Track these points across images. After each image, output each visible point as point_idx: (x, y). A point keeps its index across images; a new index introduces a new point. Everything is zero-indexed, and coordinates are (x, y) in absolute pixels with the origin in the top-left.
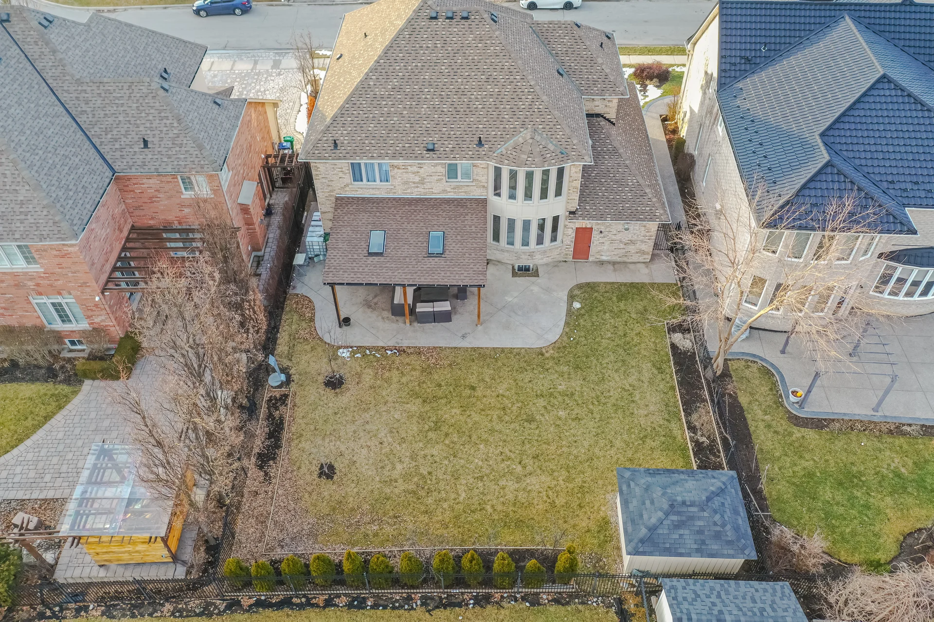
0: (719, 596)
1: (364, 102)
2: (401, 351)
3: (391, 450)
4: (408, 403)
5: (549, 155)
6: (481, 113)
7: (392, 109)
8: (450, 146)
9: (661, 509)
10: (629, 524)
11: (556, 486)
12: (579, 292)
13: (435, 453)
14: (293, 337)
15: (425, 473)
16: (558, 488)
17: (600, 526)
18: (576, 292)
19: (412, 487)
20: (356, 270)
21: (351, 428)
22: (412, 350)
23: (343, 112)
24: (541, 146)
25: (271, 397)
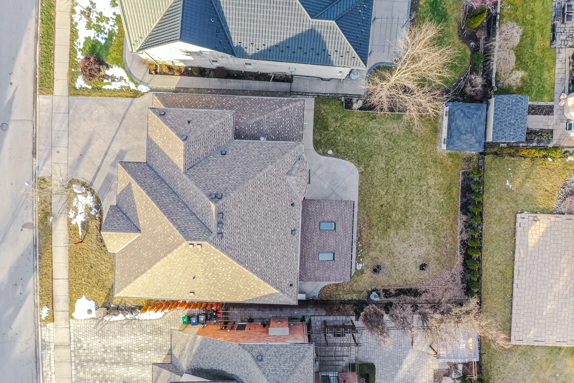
0: (502, 122)
1: (269, 272)
2: (359, 239)
3: (414, 241)
4: (390, 235)
5: (302, 167)
6: (277, 204)
7: (273, 256)
8: (293, 221)
9: (471, 137)
10: (472, 149)
11: (433, 173)
12: (321, 150)
13: (416, 222)
14: (349, 292)
15: (425, 226)
16: (434, 172)
17: (451, 157)
18: (321, 151)
19: (431, 231)
20: (343, 266)
21: (402, 259)
22: (359, 234)
23: (274, 284)
24: (298, 171)
25: (384, 297)
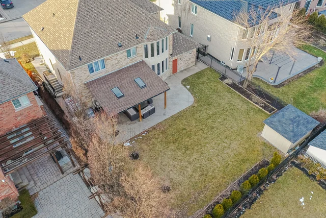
1: (82, 37)
2: (148, 131)
3: (180, 166)
4: (169, 147)
6: (130, 26)
7: (95, 36)
8: (127, 42)
12: (185, 83)
15: (199, 166)
16: (242, 143)
20: (119, 106)
21: (158, 168)
22: (151, 129)
24: (159, 30)
